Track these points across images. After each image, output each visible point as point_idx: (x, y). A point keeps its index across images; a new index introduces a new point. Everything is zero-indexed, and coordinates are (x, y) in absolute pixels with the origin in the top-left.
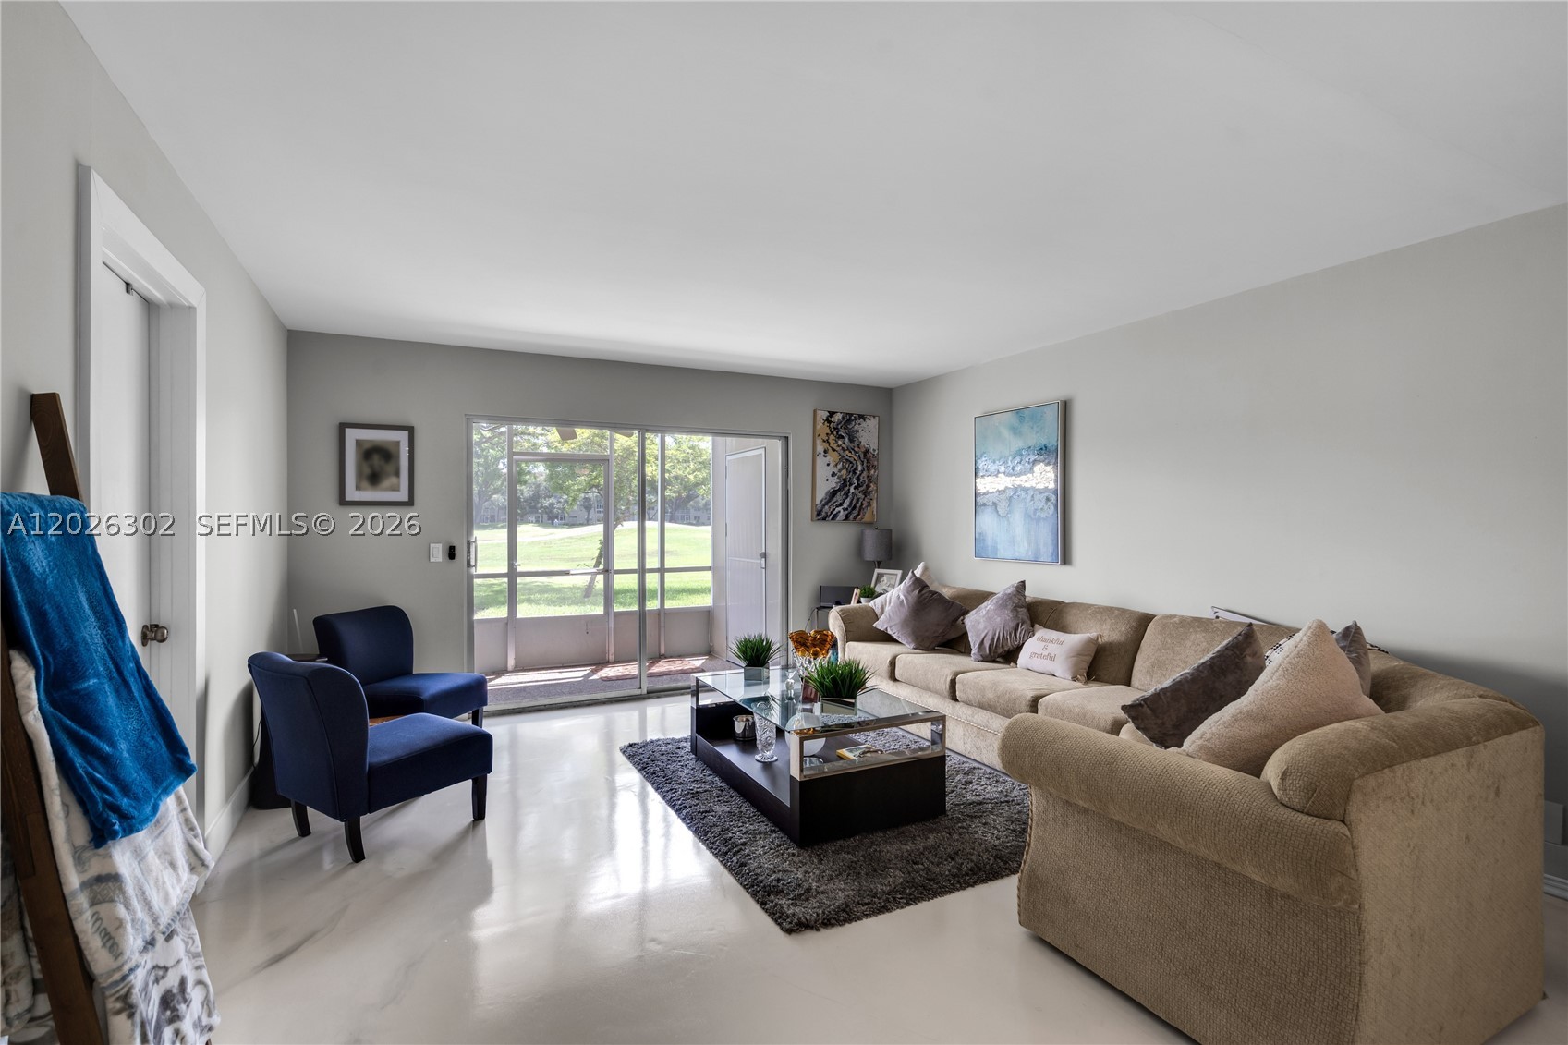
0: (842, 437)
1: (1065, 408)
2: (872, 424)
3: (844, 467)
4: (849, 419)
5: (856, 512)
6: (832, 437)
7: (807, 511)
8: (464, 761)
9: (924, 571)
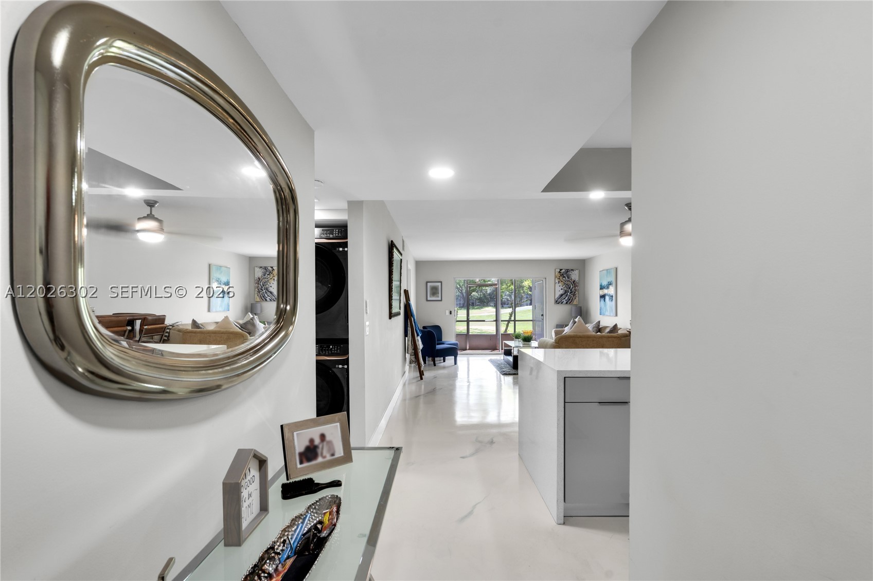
0: (565, 277)
1: (616, 269)
2: (576, 272)
3: (565, 287)
4: (567, 271)
5: (570, 301)
6: (561, 277)
7: (553, 301)
8: (452, 351)
9: (579, 318)
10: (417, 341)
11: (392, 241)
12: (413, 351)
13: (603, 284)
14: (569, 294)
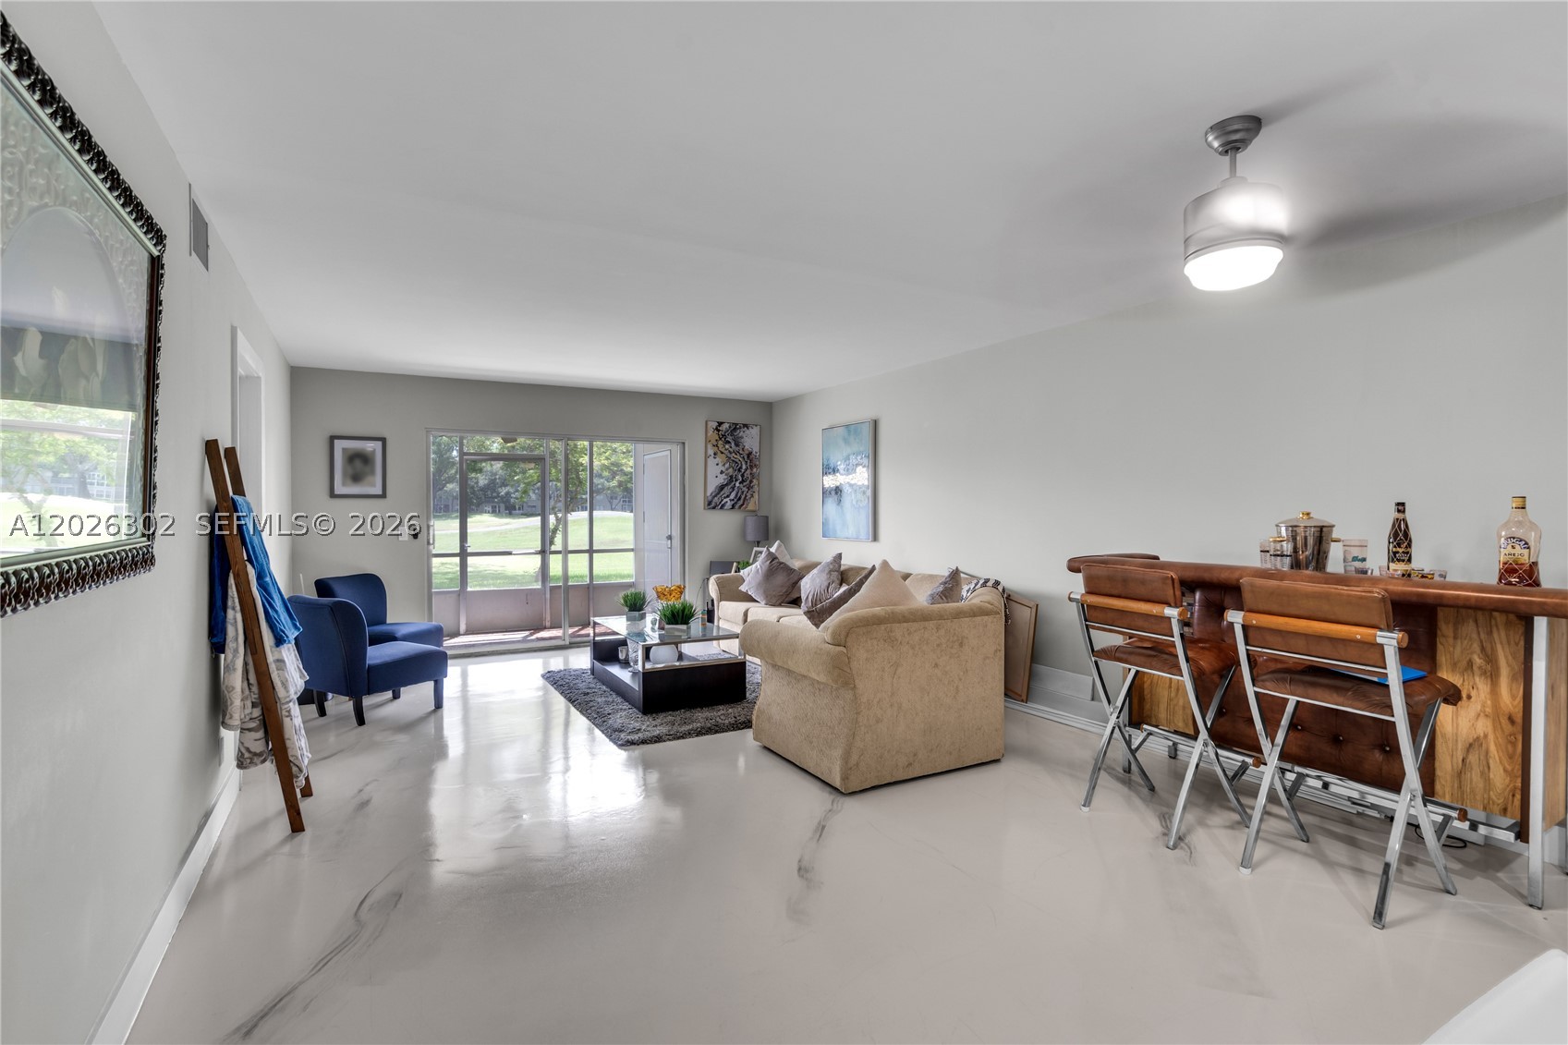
0: (729, 442)
1: (875, 423)
2: (754, 432)
3: (730, 467)
4: (735, 427)
5: (741, 502)
6: (720, 442)
7: (701, 502)
8: (428, 666)
9: (779, 547)
10: (273, 667)
12: (257, 712)
13: (833, 462)
14: (737, 484)
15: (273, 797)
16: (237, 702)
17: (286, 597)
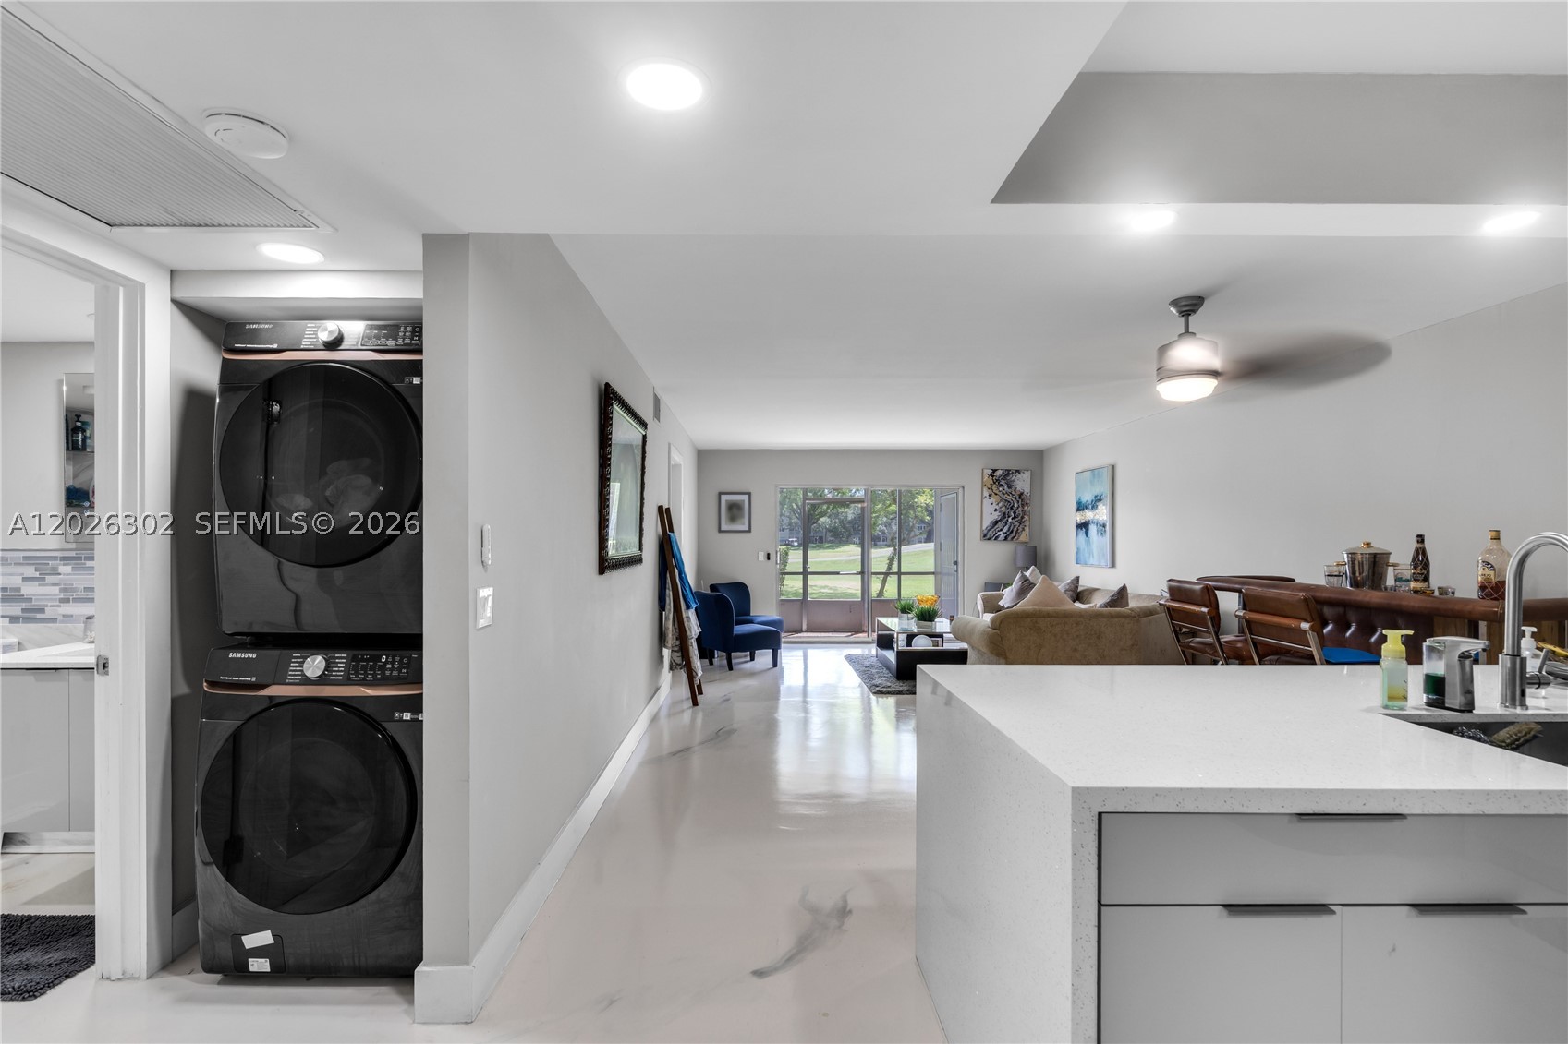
0: (1003, 486)
1: (1113, 468)
2: (1026, 476)
3: (1004, 505)
4: (1008, 473)
5: (1013, 535)
6: (995, 486)
7: (978, 535)
8: (769, 639)
9: (1033, 570)
10: (685, 620)
11: (607, 385)
12: (678, 643)
13: (1084, 500)
15: (684, 691)
16: (670, 635)
17: (694, 590)
